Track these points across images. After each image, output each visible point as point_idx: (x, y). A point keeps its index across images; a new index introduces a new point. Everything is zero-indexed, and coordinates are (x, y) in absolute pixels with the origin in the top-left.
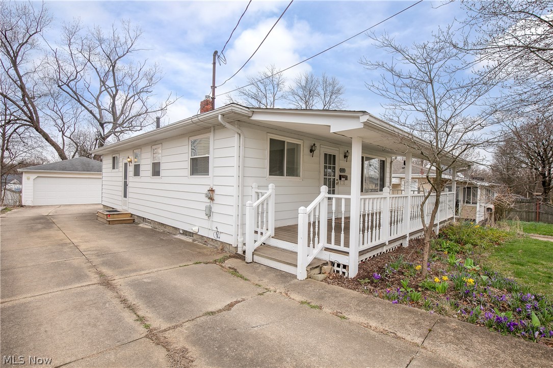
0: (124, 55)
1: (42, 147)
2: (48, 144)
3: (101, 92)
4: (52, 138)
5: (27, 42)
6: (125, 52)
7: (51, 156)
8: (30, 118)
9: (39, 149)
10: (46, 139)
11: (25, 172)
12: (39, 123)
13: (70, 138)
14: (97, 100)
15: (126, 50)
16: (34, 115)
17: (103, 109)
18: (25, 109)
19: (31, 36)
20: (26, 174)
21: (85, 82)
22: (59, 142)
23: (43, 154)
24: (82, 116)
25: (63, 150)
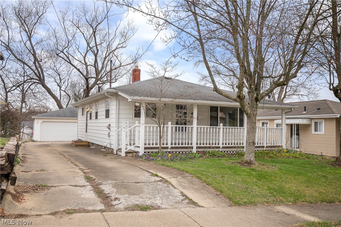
0: (102, 21)
1: (46, 99)
2: (50, 96)
3: (87, 51)
4: (53, 92)
5: (37, 22)
6: (103, 19)
7: (52, 105)
8: (39, 78)
9: (44, 101)
10: (49, 93)
11: (36, 118)
12: (44, 81)
13: (65, 91)
14: (84, 58)
15: (104, 17)
16: (42, 76)
17: (89, 65)
18: (36, 71)
19: (40, 17)
20: (37, 120)
21: (76, 44)
22: (57, 94)
23: (47, 104)
24: (73, 73)
25: (60, 101)
